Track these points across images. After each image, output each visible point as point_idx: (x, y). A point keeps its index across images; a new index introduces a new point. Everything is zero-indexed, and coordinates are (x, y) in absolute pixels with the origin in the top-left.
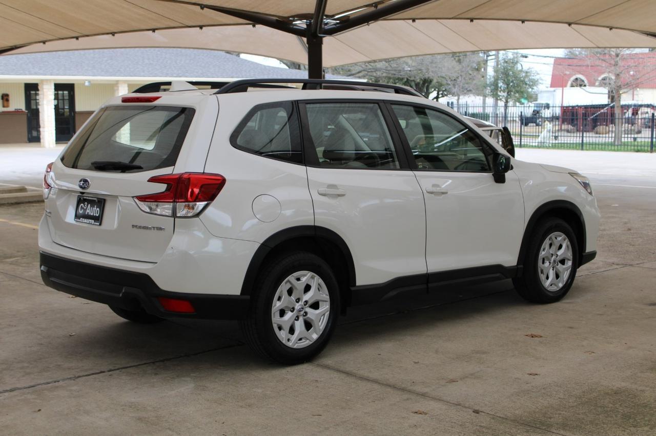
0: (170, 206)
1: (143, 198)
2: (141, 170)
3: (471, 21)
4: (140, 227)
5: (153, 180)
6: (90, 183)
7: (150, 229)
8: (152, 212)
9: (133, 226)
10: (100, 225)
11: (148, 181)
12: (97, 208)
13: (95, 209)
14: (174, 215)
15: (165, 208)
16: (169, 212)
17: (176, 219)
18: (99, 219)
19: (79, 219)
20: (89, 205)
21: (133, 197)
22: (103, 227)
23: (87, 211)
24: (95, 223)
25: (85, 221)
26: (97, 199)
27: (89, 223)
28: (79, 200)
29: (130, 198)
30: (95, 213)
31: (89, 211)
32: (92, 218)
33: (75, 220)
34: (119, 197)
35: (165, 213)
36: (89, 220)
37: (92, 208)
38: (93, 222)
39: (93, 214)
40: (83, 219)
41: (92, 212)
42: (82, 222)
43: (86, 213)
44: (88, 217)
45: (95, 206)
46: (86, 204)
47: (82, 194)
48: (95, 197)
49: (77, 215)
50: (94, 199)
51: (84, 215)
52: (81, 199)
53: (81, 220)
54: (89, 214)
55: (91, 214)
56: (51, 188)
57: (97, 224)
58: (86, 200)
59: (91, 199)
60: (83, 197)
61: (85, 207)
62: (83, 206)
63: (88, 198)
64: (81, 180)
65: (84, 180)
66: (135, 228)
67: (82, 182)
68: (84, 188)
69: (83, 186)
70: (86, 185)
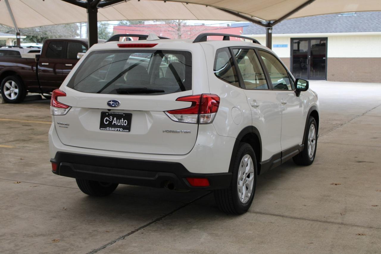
0: (196, 116)
1: (173, 112)
2: (164, 93)
3: (164, 2)
4: (170, 132)
5: (179, 99)
6: (120, 103)
7: (179, 132)
8: (180, 121)
9: (163, 132)
10: (129, 131)
11: (176, 100)
12: (124, 120)
13: (122, 120)
14: (198, 122)
15: (191, 118)
16: (195, 120)
17: (199, 125)
18: (128, 128)
20: (115, 119)
21: (164, 112)
22: (131, 133)
23: (114, 122)
24: (124, 130)
25: (112, 129)
26: (124, 114)
27: (117, 130)
28: (104, 115)
29: (163, 113)
30: (123, 123)
31: (116, 122)
32: (120, 127)
33: (100, 129)
34: (151, 112)
35: (190, 121)
36: (117, 129)
37: (118, 120)
38: (121, 130)
39: (120, 124)
40: (110, 128)
41: (119, 123)
42: (109, 130)
43: (113, 124)
44: (115, 126)
45: (122, 119)
46: (111, 117)
47: (108, 111)
48: (121, 113)
49: (103, 126)
50: (120, 114)
51: (110, 125)
52: (106, 114)
53: (108, 129)
54: (116, 124)
55: (118, 124)
56: (72, 107)
57: (126, 131)
58: (111, 115)
59: (117, 113)
60: (108, 113)
61: (111, 119)
62: (108, 119)
63: (115, 113)
64: (110, 101)
65: (113, 101)
66: (165, 133)
67: (111, 103)
68: (114, 106)
69: (113, 105)
70: (115, 104)
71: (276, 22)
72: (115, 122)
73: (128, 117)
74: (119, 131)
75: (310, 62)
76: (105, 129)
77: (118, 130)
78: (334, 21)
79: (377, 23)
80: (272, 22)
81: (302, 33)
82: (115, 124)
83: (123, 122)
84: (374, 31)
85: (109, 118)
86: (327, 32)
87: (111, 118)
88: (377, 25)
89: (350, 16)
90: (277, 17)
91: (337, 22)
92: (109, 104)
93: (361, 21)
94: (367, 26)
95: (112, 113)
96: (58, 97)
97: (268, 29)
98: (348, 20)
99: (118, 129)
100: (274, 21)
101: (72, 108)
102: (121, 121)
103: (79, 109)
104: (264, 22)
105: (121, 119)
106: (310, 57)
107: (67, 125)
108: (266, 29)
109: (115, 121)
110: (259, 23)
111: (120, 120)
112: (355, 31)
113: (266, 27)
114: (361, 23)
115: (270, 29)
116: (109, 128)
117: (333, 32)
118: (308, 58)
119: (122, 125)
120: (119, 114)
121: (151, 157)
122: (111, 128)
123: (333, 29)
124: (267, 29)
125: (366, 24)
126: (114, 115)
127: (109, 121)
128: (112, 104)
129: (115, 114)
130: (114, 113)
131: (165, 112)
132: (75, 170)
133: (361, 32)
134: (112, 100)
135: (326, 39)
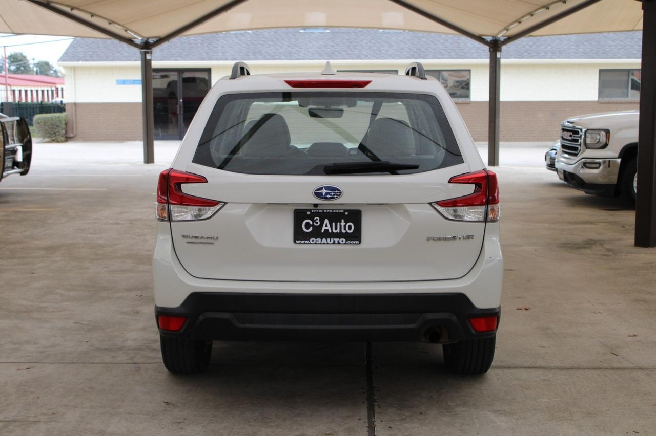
0: (483, 208)
1: (445, 203)
4: (439, 239)
5: (452, 180)
6: (343, 191)
7: (451, 239)
8: (458, 218)
9: (428, 239)
10: (360, 242)
11: (449, 182)
12: (346, 222)
13: (343, 223)
14: (486, 220)
15: (473, 214)
17: (487, 224)
18: (356, 236)
19: (309, 240)
20: (326, 221)
21: (430, 204)
22: (363, 245)
23: (324, 228)
24: (349, 242)
25: (321, 241)
26: (345, 211)
27: (334, 243)
28: (300, 215)
29: (429, 206)
30: (345, 229)
31: (329, 228)
32: (340, 235)
33: (295, 242)
34: (406, 205)
35: (473, 219)
36: (332, 240)
37: (334, 224)
38: (342, 241)
39: (338, 230)
40: (317, 240)
41: (336, 229)
42: (316, 243)
43: (323, 231)
44: (327, 235)
45: (343, 220)
46: (318, 219)
47: (312, 208)
48: (340, 209)
49: (299, 235)
50: (337, 211)
51: (317, 233)
52: (306, 213)
53: (313, 241)
54: (330, 231)
55: (334, 231)
56: (225, 203)
57: (352, 242)
58: (317, 214)
59: (331, 211)
60: (310, 210)
61: (317, 223)
62: (311, 223)
63: (325, 211)
64: (321, 189)
65: (327, 188)
66: (431, 241)
67: (324, 191)
68: (330, 198)
69: (329, 196)
70: (332, 194)
71: (160, 41)
72: (326, 228)
73: (354, 216)
74: (339, 243)
75: (182, 110)
76: (307, 242)
77: (336, 242)
78: (219, 41)
79: (289, 46)
80: (153, 42)
81: (169, 60)
82: (326, 231)
83: (345, 226)
84: (287, 58)
85: (313, 221)
86: (210, 59)
87: (318, 221)
88: (290, 49)
89: (241, 34)
90: (163, 32)
91: (222, 43)
92: (318, 195)
93: (262, 42)
94: (274, 50)
95: (320, 211)
96: (183, 186)
97: (146, 53)
98: (240, 40)
99: (334, 241)
100: (157, 39)
101: (227, 205)
102: (341, 226)
103: (248, 206)
104: (139, 40)
105: (340, 222)
106: (181, 101)
107: (211, 238)
108: (141, 52)
109: (326, 226)
110: (130, 41)
111: (339, 224)
112: (257, 59)
113: (142, 49)
114: (263, 45)
115: (148, 53)
116: (314, 239)
117: (222, 59)
118: (179, 103)
119: (343, 231)
120: (334, 211)
121: (411, 288)
122: (319, 240)
123: (220, 54)
124: (144, 53)
125: (272, 47)
126: (323, 216)
127: (313, 225)
128: (326, 194)
129: (327, 213)
130: (323, 210)
131: (433, 204)
132: (242, 326)
133: (268, 59)
134: (325, 187)
135: (208, 70)
